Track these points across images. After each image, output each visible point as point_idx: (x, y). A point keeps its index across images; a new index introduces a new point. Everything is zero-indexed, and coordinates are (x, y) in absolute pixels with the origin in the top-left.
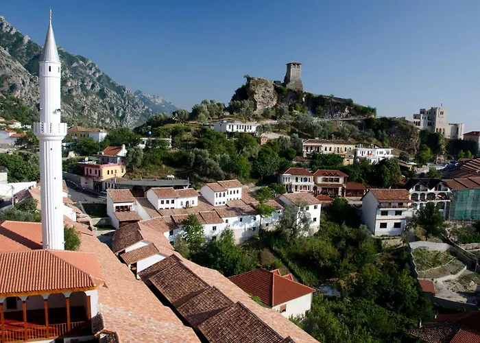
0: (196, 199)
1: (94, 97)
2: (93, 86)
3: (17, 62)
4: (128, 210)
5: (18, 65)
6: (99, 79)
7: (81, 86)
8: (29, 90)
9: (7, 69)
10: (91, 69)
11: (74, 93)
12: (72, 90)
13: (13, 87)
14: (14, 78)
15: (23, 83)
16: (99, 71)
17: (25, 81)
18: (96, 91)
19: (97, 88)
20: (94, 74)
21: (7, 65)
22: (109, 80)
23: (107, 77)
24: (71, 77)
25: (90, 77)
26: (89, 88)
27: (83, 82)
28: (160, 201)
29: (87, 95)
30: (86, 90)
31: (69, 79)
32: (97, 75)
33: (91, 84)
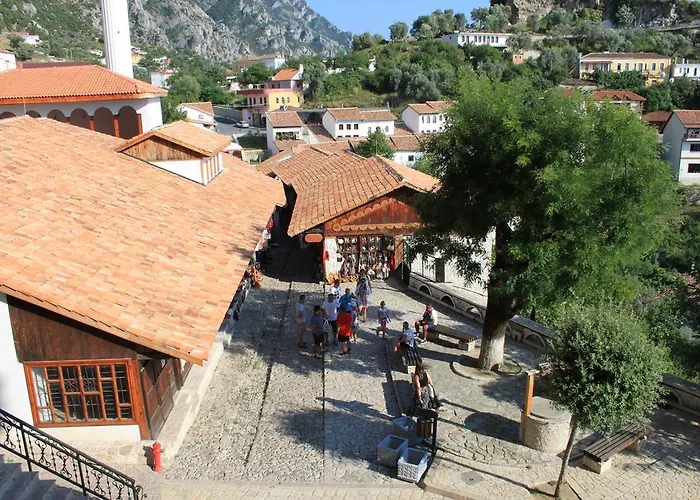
0: (391, 125)
1: (305, 50)
2: (303, 35)
3: (196, 6)
4: (294, 138)
5: (198, 10)
6: (312, 24)
7: (286, 34)
8: (213, 43)
9: (182, 16)
10: (300, 10)
11: (276, 46)
12: (273, 41)
13: (191, 42)
14: (192, 27)
15: (204, 34)
16: (312, 12)
17: (207, 31)
18: (307, 42)
19: (310, 38)
20: (305, 17)
21: (183, 11)
22: (327, 23)
23: (323, 19)
24: (272, 23)
25: (299, 21)
26: (297, 37)
27: (288, 29)
28: (337, 126)
29: (294, 48)
30: (294, 41)
31: (267, 25)
32: (310, 18)
33: (300, 31)
